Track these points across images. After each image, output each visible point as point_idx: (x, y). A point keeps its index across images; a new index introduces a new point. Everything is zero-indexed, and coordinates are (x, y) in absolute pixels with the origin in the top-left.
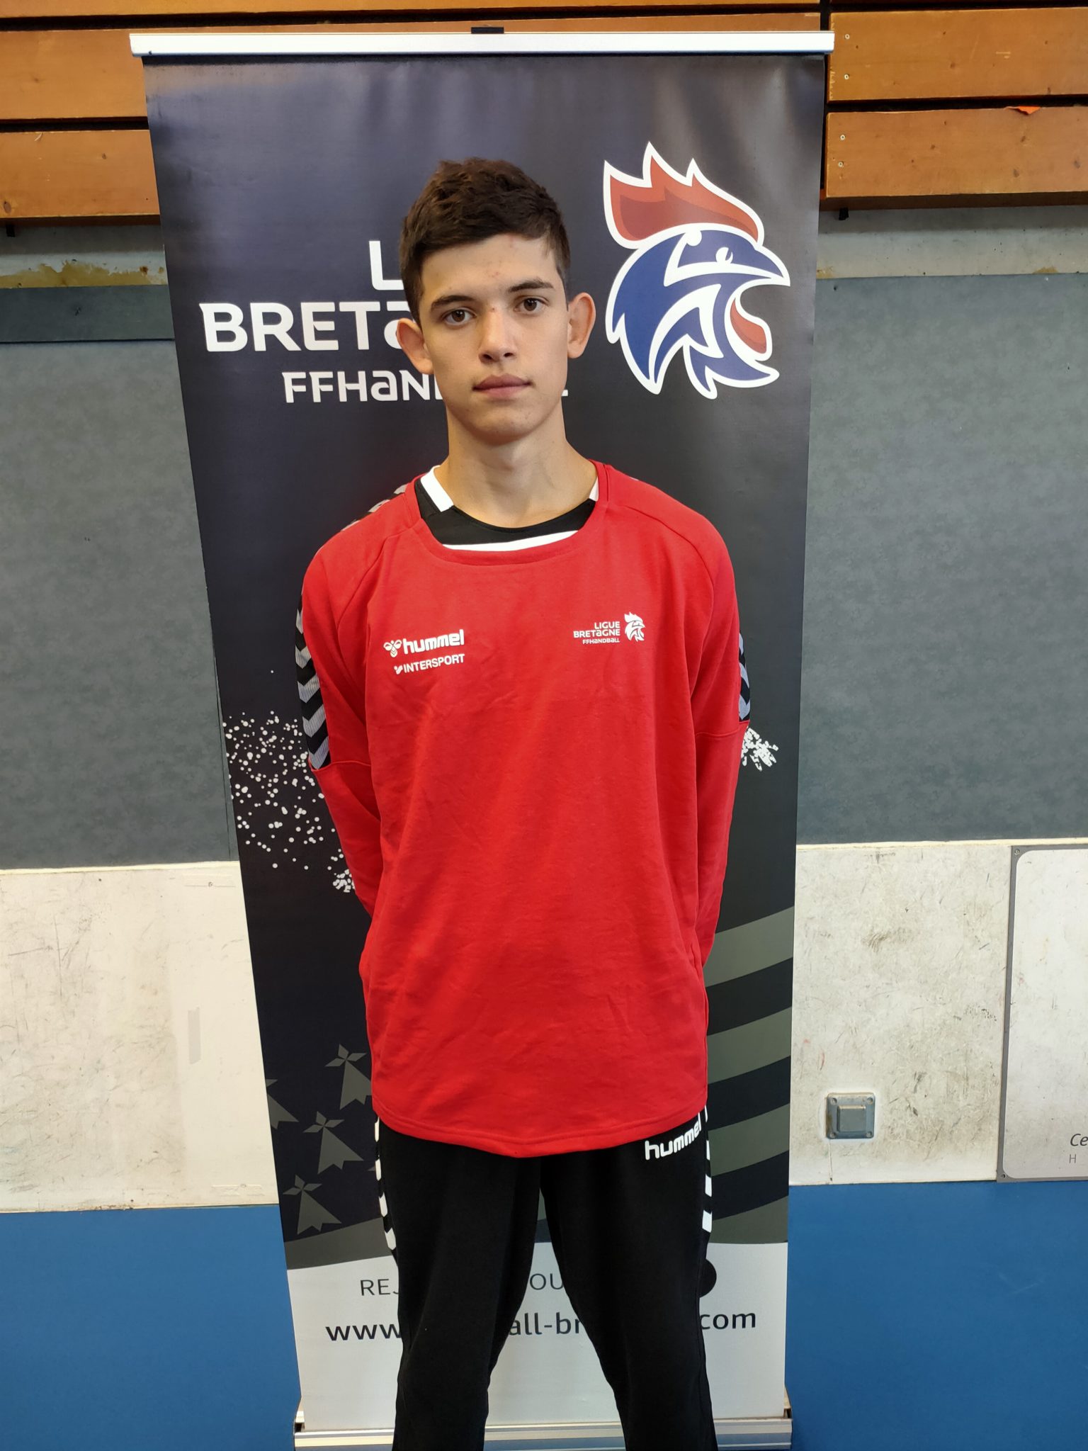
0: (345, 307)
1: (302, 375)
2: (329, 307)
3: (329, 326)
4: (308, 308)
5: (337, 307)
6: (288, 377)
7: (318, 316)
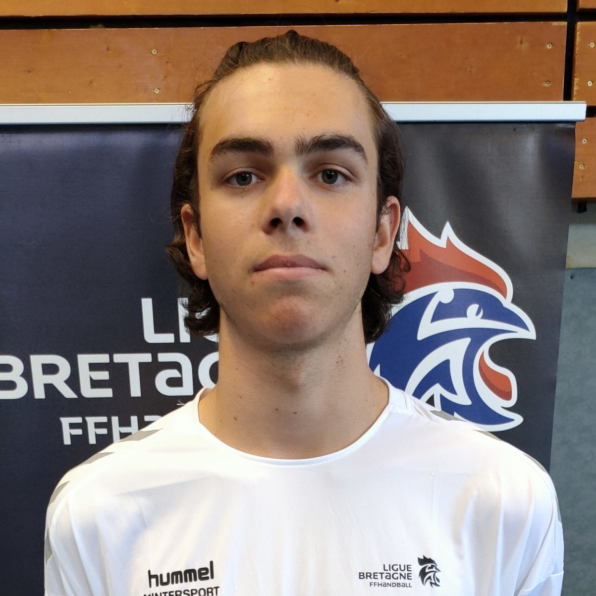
0: (119, 358)
1: (79, 420)
2: (104, 358)
3: (104, 375)
4: (84, 360)
5: (111, 358)
6: (65, 421)
7: (93, 367)
